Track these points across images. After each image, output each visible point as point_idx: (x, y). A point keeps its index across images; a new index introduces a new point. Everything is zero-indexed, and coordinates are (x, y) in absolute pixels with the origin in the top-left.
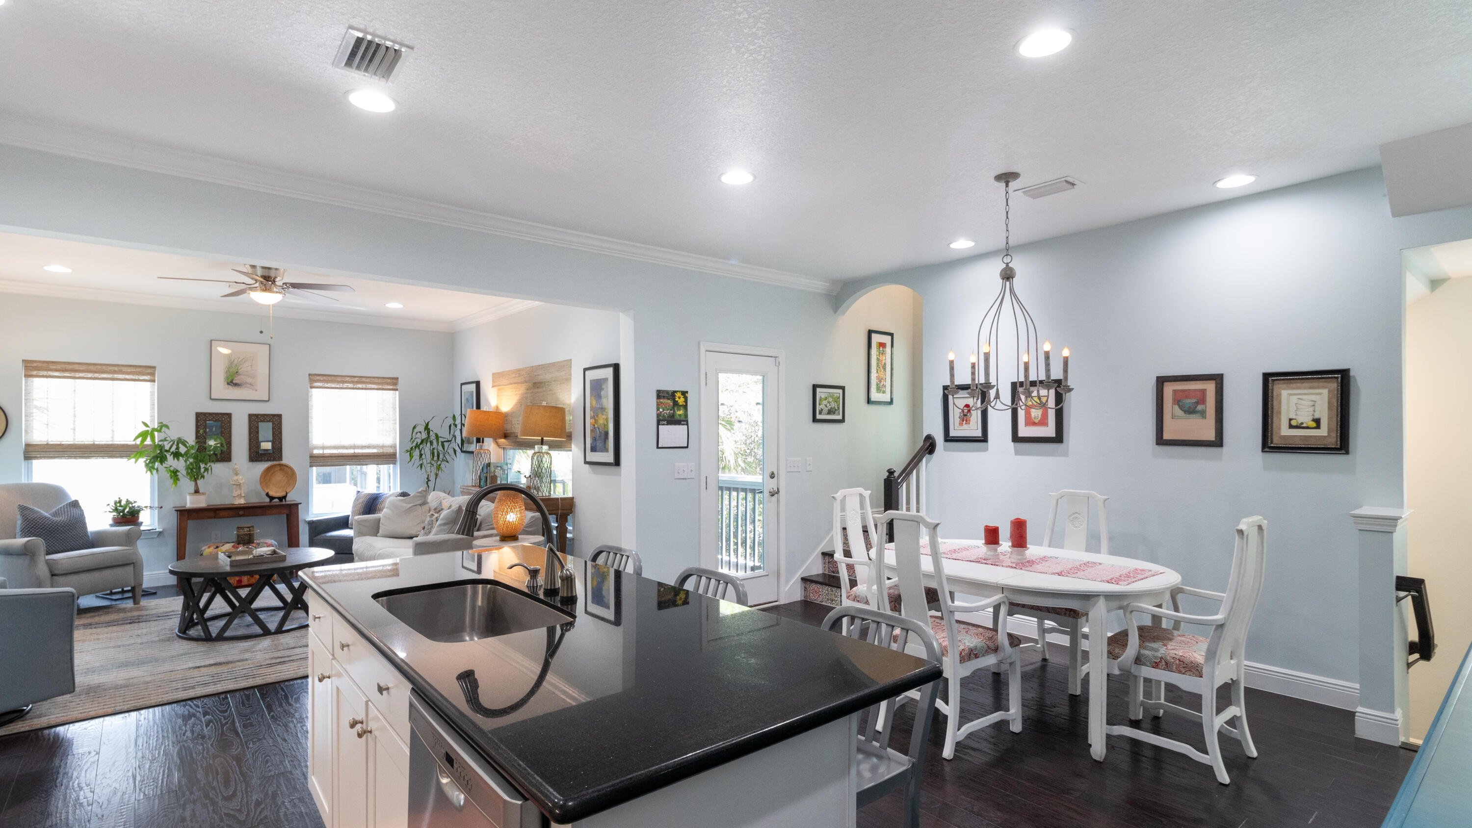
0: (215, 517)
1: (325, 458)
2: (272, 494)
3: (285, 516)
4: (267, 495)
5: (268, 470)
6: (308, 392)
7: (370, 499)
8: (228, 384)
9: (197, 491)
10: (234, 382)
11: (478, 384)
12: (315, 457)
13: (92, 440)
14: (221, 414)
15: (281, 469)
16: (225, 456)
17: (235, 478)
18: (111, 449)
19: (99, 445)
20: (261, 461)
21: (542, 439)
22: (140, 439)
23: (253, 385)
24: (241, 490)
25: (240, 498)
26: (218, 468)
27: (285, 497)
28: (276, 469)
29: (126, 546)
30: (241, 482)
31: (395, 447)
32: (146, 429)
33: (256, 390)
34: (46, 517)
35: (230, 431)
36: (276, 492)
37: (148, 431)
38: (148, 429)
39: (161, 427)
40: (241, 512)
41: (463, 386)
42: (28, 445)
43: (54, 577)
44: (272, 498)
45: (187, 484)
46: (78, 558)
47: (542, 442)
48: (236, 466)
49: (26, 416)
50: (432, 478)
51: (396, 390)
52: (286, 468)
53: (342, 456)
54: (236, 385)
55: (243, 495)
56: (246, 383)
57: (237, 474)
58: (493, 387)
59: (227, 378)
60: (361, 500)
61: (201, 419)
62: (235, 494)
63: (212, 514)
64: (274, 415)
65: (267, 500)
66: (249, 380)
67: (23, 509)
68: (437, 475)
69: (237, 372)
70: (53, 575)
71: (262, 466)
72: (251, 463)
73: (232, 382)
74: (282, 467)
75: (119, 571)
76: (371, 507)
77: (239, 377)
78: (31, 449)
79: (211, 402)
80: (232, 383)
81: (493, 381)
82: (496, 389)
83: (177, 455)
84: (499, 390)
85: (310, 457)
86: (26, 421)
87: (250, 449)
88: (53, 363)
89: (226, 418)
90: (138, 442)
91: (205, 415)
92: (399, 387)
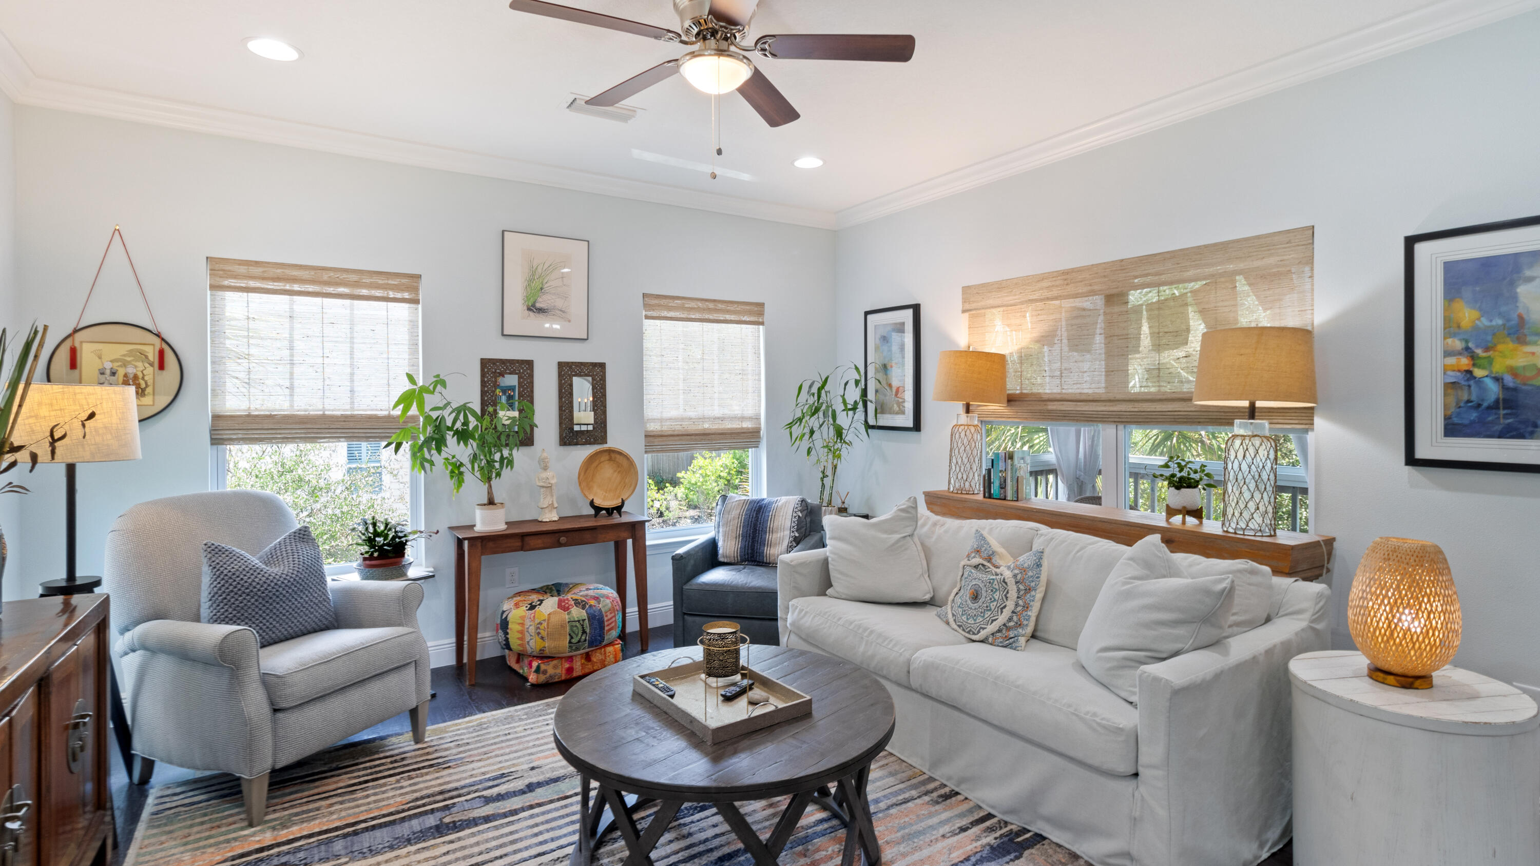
0: (522, 548)
1: (665, 439)
2: (598, 502)
4: (592, 504)
5: (591, 460)
6: (641, 326)
7: (750, 510)
8: (529, 309)
9: (491, 502)
10: (538, 305)
11: (916, 308)
12: (653, 436)
13: (321, 407)
14: (518, 361)
15: (610, 459)
16: (526, 437)
17: (544, 475)
18: (351, 425)
19: (332, 417)
20: (577, 444)
21: (1252, 405)
22: (401, 407)
23: (564, 312)
24: (552, 496)
25: (551, 511)
26: (520, 455)
27: (619, 509)
28: (602, 459)
29: (400, 625)
30: (553, 482)
31: (758, 418)
32: (411, 387)
33: (569, 321)
34: (255, 569)
35: (532, 391)
36: (604, 499)
37: (414, 390)
38: (415, 387)
39: (436, 384)
40: (563, 539)
41: (869, 317)
42: (216, 417)
43: (280, 715)
44: (598, 509)
45: (474, 486)
46: (323, 666)
47: (1252, 412)
48: (545, 455)
49: (213, 363)
50: (829, 472)
51: (762, 323)
52: (618, 456)
53: (688, 435)
54: (541, 311)
55: (556, 505)
56: (554, 308)
57: (545, 468)
58: (964, 311)
59: (527, 298)
60: (735, 513)
61: (489, 370)
62: (545, 503)
64: (594, 365)
65: (592, 512)
66: (559, 303)
67: (214, 551)
69: (542, 289)
70: (276, 711)
71: (583, 453)
72: (564, 448)
73: (533, 305)
74: (613, 455)
75: (392, 680)
76: (755, 525)
77: (545, 297)
78: (222, 424)
79: (503, 340)
80: (534, 309)
82: (967, 315)
83: (463, 435)
84: (972, 317)
85: (646, 436)
86: (213, 372)
87: (560, 424)
88: (257, 264)
89: (525, 368)
90: (397, 412)
91: (494, 364)
92: (766, 318)
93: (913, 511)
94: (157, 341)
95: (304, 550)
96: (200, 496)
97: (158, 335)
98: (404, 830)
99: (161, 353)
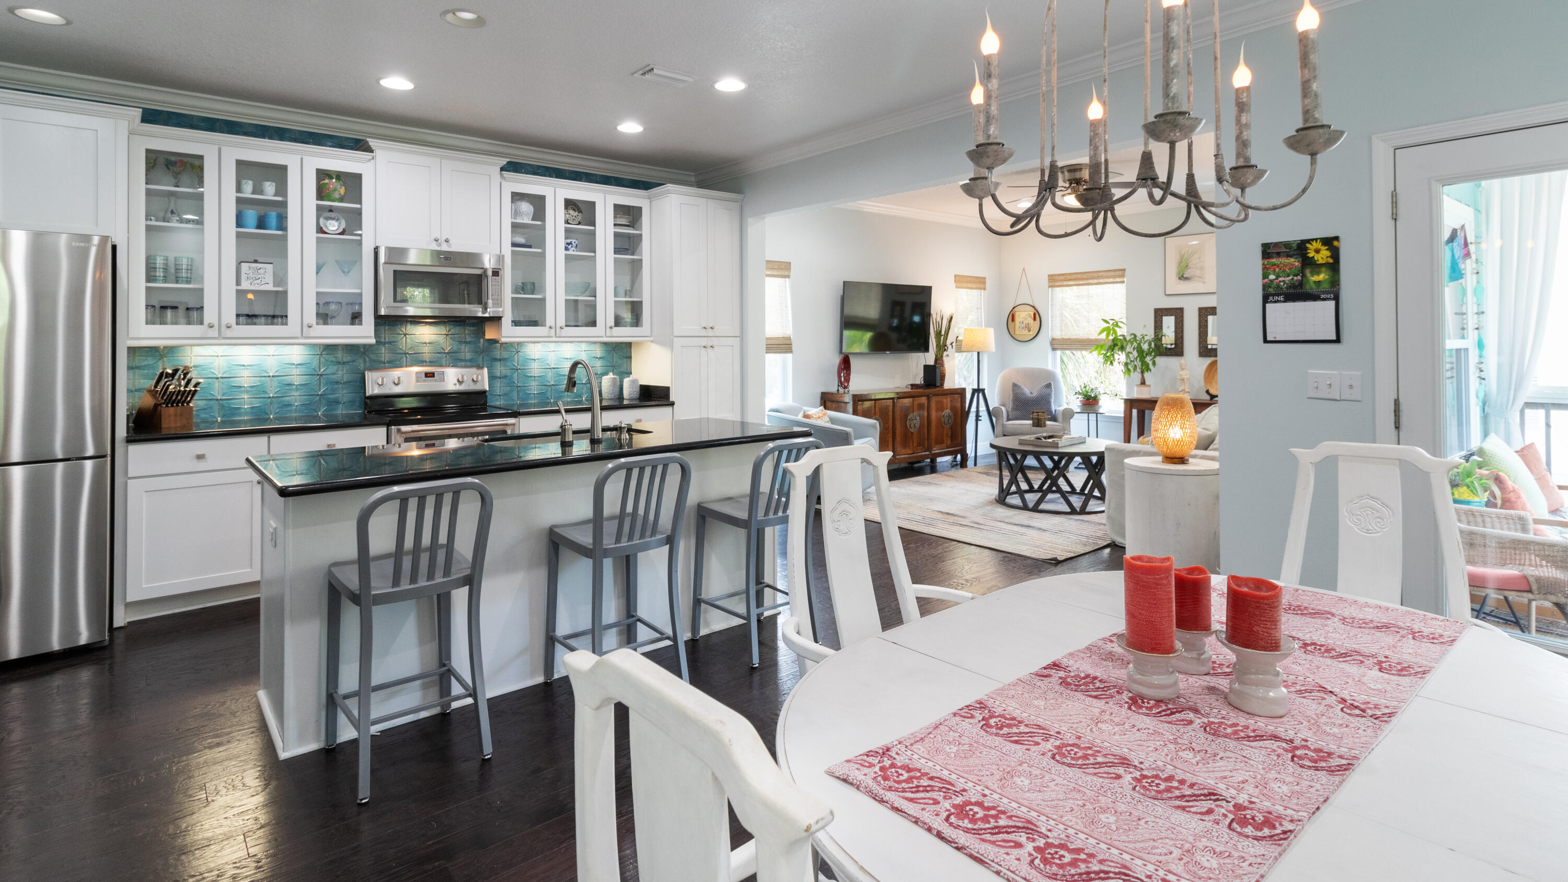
2: (1212, 391)
4: (1207, 392)
5: (1209, 366)
8: (1180, 278)
9: (1143, 383)
10: (1185, 276)
13: (1087, 335)
14: (1174, 308)
16: (1177, 350)
17: (1184, 373)
19: (1091, 339)
20: (1205, 356)
23: (1201, 278)
25: (1184, 394)
26: (1167, 362)
28: (1213, 367)
32: (1106, 325)
33: (1205, 283)
35: (1183, 325)
37: (1109, 327)
38: (1108, 325)
42: (1053, 339)
45: (1137, 375)
48: (1183, 361)
49: (1050, 317)
54: (1187, 279)
55: (1187, 390)
56: (1195, 276)
57: (1183, 369)
59: (1179, 273)
61: (1159, 314)
62: (1181, 389)
65: (1208, 397)
66: (1198, 273)
67: (1018, 385)
69: (1188, 266)
71: (1207, 361)
72: (1201, 359)
73: (1182, 276)
77: (1189, 271)
78: (1054, 342)
79: (1166, 297)
80: (1182, 278)
86: (1051, 321)
87: (1199, 344)
88: (1063, 275)
89: (1178, 314)
90: (1103, 336)
91: (1161, 311)
94: (1033, 309)
97: (1034, 307)
99: (1035, 314)
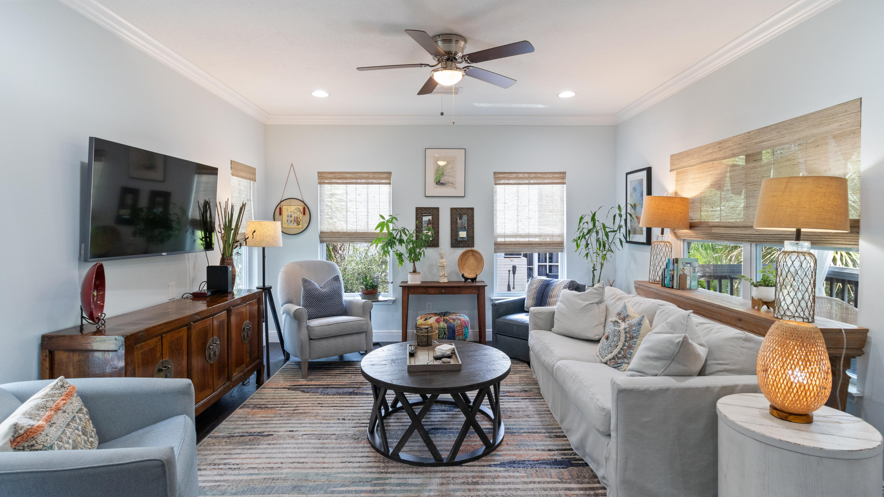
0: (425, 293)
1: (506, 246)
2: (466, 275)
3: (476, 295)
4: (463, 276)
5: (464, 255)
6: (493, 188)
7: (542, 285)
8: (437, 184)
9: (415, 271)
10: (441, 182)
11: (649, 170)
12: (498, 244)
13: (355, 229)
14: (432, 208)
15: (473, 255)
16: (434, 243)
17: (441, 261)
18: (366, 236)
19: (359, 233)
20: (459, 247)
21: (799, 232)
22: (379, 229)
23: (453, 184)
24: (444, 271)
25: (444, 278)
26: (429, 252)
27: (475, 279)
28: (469, 255)
29: (362, 317)
30: (444, 264)
31: (562, 236)
32: (382, 220)
33: (456, 188)
34: (316, 289)
35: (438, 222)
36: (469, 274)
37: (384, 222)
38: (384, 220)
39: (392, 218)
40: (443, 291)
41: (628, 176)
42: (321, 233)
43: (312, 341)
44: (466, 279)
45: (409, 265)
46: (327, 326)
47: (798, 236)
48: (442, 251)
49: (320, 212)
50: (598, 267)
51: (564, 183)
52: (476, 253)
53: (519, 244)
54: (442, 184)
55: (446, 275)
56: (449, 182)
57: (442, 258)
58: (671, 171)
59: (436, 179)
60: (535, 286)
61: (420, 212)
62: (441, 274)
63: (423, 290)
64: (468, 209)
65: (463, 280)
66: (451, 180)
67: (305, 281)
68: (602, 265)
69: (443, 174)
70: (310, 339)
71: (460, 251)
72: (452, 249)
73: (439, 182)
74: (474, 253)
75: (355, 338)
76: (543, 293)
77: (444, 178)
78: (323, 235)
79: (426, 198)
80: (439, 183)
81: (672, 164)
82: (674, 172)
83: (401, 241)
84: (678, 174)
85: (495, 244)
86: (321, 215)
87: (451, 237)
88: (333, 173)
89: (434, 212)
90: (378, 230)
91: (421, 210)
92: (566, 181)
93: (601, 290)
94: (303, 204)
95: (336, 284)
96: (315, 261)
97: (303, 202)
98: (341, 391)
99: (304, 209)
